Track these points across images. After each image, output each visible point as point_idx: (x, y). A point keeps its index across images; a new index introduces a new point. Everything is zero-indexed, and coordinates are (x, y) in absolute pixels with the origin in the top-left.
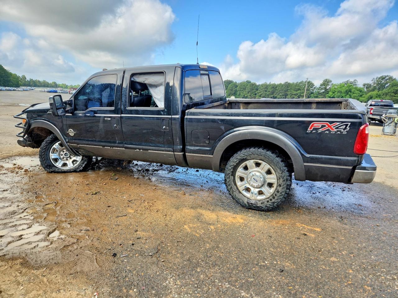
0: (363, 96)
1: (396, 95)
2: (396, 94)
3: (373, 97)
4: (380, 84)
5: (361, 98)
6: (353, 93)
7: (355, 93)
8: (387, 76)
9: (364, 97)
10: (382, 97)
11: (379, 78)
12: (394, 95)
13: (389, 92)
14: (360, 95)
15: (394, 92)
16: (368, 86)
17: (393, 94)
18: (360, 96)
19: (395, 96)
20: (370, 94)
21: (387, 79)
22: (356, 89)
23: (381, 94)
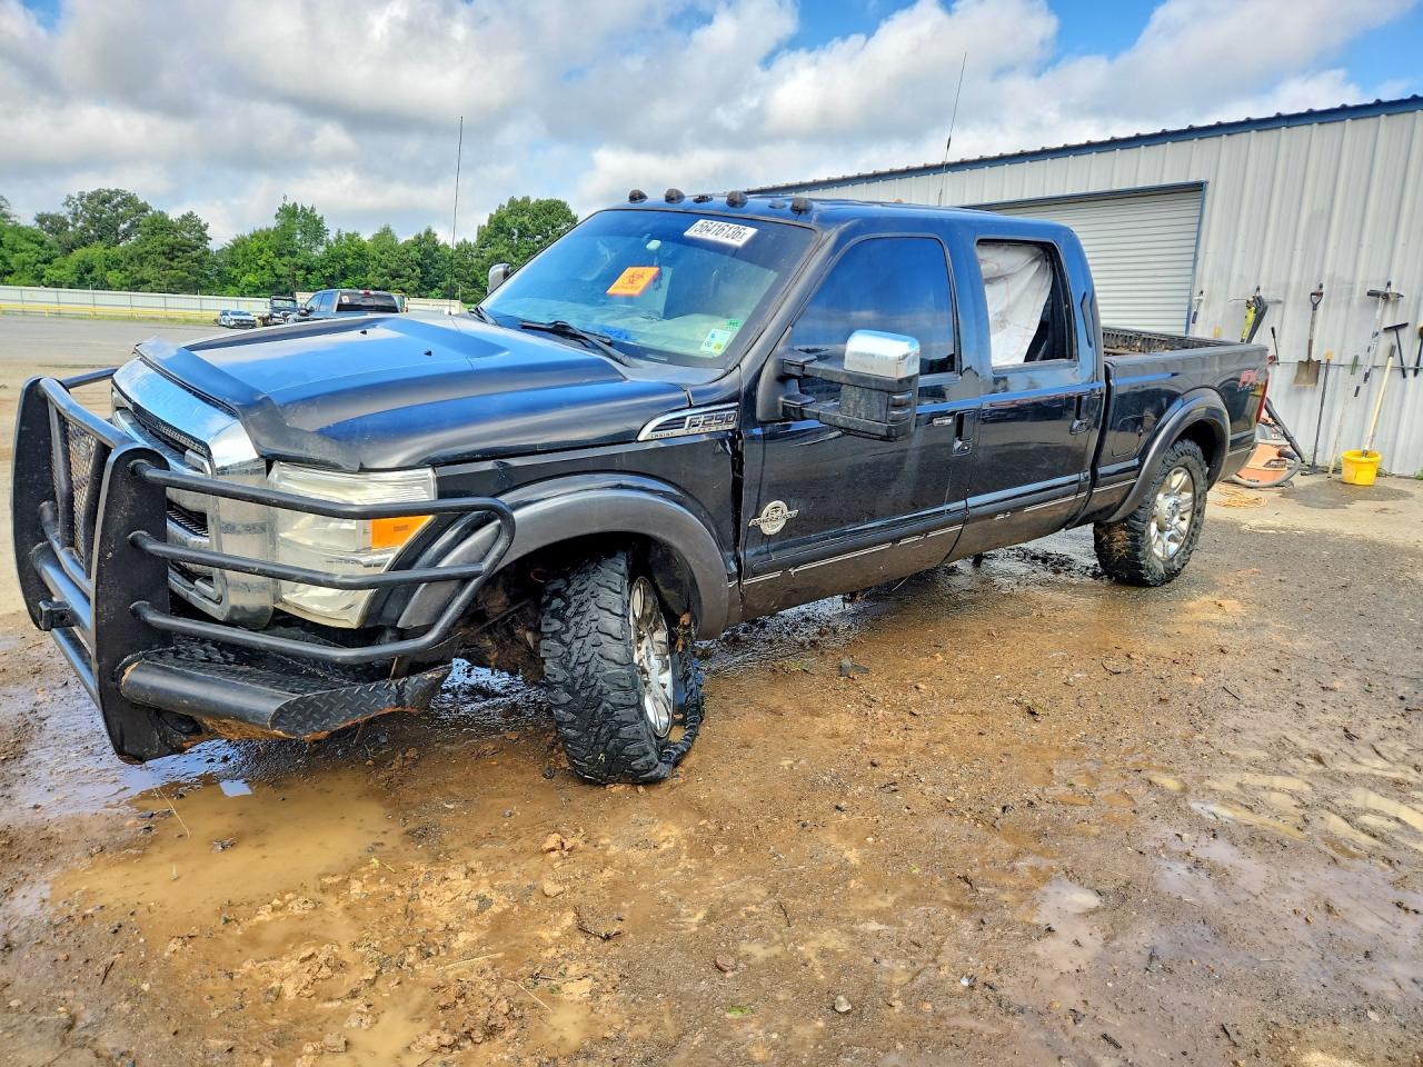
0: (56, 262)
1: (174, 264)
2: (172, 260)
3: (93, 267)
4: (99, 220)
5: (51, 271)
6: (14, 251)
7: (22, 251)
8: (117, 192)
9: (62, 267)
10: (129, 268)
11: (90, 198)
12: (168, 262)
13: (146, 252)
14: (41, 258)
15: (164, 253)
16: (53, 224)
17: (162, 260)
18: (45, 262)
19: (171, 268)
20: (79, 253)
21: (119, 205)
22: (21, 235)
23: (122, 258)
